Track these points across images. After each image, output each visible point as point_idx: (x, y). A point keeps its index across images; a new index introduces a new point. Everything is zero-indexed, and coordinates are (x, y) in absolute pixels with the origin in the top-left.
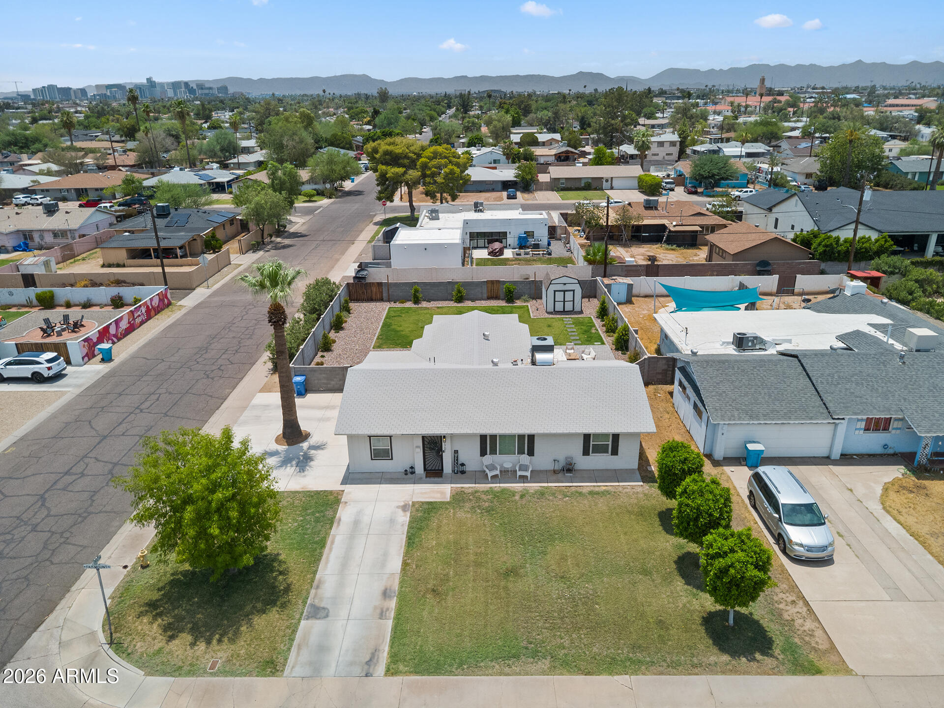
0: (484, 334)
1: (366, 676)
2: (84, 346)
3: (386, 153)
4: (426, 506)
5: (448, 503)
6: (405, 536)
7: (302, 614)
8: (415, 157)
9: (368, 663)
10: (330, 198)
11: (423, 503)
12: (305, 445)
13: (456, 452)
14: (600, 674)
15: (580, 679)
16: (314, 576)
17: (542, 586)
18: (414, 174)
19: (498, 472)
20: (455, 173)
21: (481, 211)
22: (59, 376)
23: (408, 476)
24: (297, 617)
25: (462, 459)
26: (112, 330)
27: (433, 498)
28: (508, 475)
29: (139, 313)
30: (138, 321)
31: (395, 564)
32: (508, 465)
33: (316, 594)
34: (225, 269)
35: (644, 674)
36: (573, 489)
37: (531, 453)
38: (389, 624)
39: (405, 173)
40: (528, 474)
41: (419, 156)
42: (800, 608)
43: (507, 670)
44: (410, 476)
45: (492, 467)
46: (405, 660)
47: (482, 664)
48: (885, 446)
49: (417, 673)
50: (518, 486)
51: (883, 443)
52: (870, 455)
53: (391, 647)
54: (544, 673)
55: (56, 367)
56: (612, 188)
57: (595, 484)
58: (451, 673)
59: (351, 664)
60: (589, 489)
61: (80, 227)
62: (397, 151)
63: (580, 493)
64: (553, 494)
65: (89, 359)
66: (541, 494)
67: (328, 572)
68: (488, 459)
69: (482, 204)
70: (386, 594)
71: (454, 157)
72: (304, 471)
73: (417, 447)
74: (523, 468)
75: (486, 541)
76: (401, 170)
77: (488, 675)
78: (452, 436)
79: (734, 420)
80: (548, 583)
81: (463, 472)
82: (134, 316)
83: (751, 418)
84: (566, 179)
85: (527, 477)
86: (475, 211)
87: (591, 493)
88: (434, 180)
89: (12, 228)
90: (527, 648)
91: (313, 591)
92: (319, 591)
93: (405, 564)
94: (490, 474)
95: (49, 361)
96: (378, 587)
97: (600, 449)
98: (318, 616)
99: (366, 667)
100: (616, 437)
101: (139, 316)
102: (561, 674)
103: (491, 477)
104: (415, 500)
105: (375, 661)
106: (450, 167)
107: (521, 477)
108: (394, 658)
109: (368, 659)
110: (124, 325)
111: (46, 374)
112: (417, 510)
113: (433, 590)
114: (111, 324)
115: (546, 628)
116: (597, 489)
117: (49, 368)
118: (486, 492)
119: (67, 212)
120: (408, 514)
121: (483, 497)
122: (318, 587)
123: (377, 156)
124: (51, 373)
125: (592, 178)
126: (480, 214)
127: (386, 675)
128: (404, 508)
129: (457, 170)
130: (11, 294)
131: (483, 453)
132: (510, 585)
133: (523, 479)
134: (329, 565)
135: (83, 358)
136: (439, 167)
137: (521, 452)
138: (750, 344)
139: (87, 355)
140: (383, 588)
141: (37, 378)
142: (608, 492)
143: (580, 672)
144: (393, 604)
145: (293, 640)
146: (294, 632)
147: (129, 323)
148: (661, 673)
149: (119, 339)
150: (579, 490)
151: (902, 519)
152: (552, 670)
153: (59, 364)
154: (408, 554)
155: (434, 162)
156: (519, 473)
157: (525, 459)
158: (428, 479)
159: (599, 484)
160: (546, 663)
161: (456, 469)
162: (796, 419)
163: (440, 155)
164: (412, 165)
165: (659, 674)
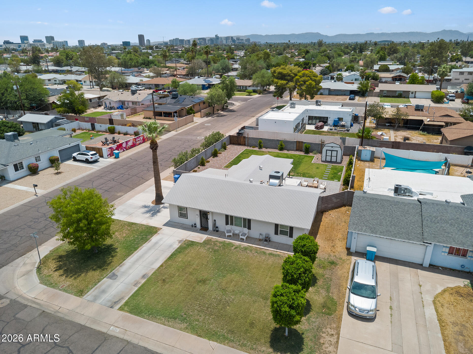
0: (260, 167)
1: (111, 307)
2: (109, 151)
3: (280, 73)
4: (190, 243)
5: (200, 243)
6: (171, 254)
7: (107, 276)
8: (293, 75)
9: (115, 303)
10: (260, 94)
11: (189, 241)
12: (162, 206)
13: (215, 220)
14: (205, 338)
15: (194, 337)
16: (123, 262)
17: (212, 291)
18: (291, 84)
19: (231, 234)
20: (312, 85)
21: (319, 105)
22: (96, 161)
23: (193, 228)
24: (104, 276)
25: (217, 225)
26: (124, 145)
27: (196, 240)
28: (235, 236)
29: (139, 139)
30: (138, 143)
31: (157, 265)
32: (237, 232)
33: (118, 269)
34: (189, 124)
35: (224, 345)
36: (263, 250)
37: (249, 228)
38: (136, 289)
39: (287, 83)
40: (245, 238)
41: (296, 75)
42: (333, 339)
43: (166, 323)
44: (194, 228)
45: (229, 231)
46: (129, 306)
47: (158, 317)
48: (462, 266)
49: (130, 312)
50: (237, 243)
51: (461, 264)
52: (451, 269)
53: (129, 299)
54: (181, 329)
55: (94, 158)
56: (415, 97)
57: (275, 250)
58: (143, 317)
59: (109, 301)
60: (270, 252)
61: (142, 101)
62: (284, 73)
63: (264, 253)
64: (251, 251)
65: (111, 156)
66: (246, 249)
67: (129, 261)
68: (229, 227)
69: (320, 102)
70: (144, 277)
71: (314, 76)
72: (153, 216)
73: (197, 215)
74: (244, 234)
75: (203, 264)
76: (285, 82)
77: (157, 323)
78: (212, 213)
79: (361, 231)
80: (215, 290)
81: (217, 231)
82: (136, 140)
83: (372, 232)
84: (387, 91)
85: (243, 239)
86: (316, 105)
87: (271, 254)
88: (301, 88)
89: (118, 99)
90: (182, 316)
91: (118, 267)
92: (121, 268)
93: (162, 266)
94: (227, 234)
95: (92, 155)
96: (143, 272)
97: (283, 233)
98: (112, 278)
99: (114, 304)
100: (291, 228)
101: (139, 141)
102: (188, 332)
103: (227, 236)
104: (187, 239)
105: (119, 302)
106: (310, 81)
107: (241, 239)
108: (126, 304)
109: (116, 301)
110: (130, 144)
111: (90, 160)
112: (185, 244)
113: (164, 280)
114: (124, 142)
115: (197, 310)
116: (275, 253)
117: (91, 158)
118: (220, 243)
119: (139, 94)
120: (180, 244)
121: (218, 244)
122: (121, 266)
123: (275, 75)
124: (92, 160)
125: (403, 91)
126: (318, 107)
127: (118, 309)
128: (180, 242)
129: (314, 83)
130: (101, 126)
131: (227, 223)
132: (197, 287)
133: (242, 240)
134: (132, 258)
135: (108, 156)
136: (305, 82)
137: (245, 227)
138: (402, 192)
139: (110, 154)
140: (145, 273)
141: (87, 161)
142: (279, 255)
143: (196, 334)
144: (143, 281)
145: (96, 285)
146: (99, 282)
147: (133, 143)
148: (233, 347)
149: (127, 150)
150: (265, 251)
151: (440, 309)
152: (185, 329)
153: (96, 157)
154: (166, 262)
155: (303, 79)
156: (241, 237)
157: (246, 230)
158: (200, 231)
159: (277, 250)
160: (184, 325)
161: (214, 229)
162: (400, 238)
163: (306, 75)
164: (291, 80)
165: (232, 347)
